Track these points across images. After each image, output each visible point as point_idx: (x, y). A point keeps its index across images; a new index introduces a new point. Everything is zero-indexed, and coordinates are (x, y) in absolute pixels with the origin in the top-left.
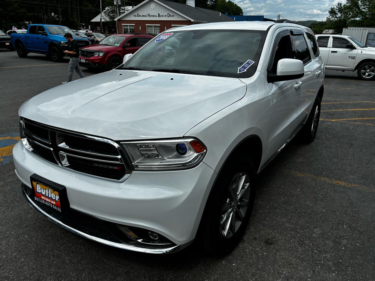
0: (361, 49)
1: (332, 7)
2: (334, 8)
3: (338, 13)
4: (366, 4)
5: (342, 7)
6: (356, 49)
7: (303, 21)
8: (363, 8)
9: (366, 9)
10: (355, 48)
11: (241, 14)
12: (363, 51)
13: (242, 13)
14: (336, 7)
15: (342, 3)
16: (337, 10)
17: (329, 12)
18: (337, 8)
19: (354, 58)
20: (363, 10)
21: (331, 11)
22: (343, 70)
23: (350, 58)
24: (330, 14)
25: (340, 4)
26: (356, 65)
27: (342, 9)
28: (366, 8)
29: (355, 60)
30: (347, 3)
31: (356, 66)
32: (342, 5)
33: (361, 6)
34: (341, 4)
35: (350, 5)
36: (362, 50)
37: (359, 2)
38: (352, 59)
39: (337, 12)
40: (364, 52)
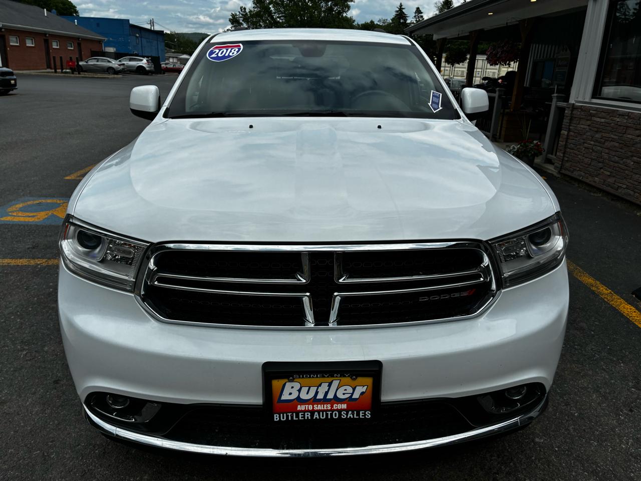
1: (234, 13)
2: (236, 15)
3: (243, 22)
4: (281, 11)
5: (247, 13)
7: (187, 32)
8: (278, 17)
9: (282, 18)
11: (75, 15)
13: (76, 12)
14: (238, 13)
15: (246, 7)
16: (241, 19)
17: (230, 21)
18: (241, 16)
20: (278, 19)
21: (232, 19)
24: (232, 24)
25: (243, 9)
27: (247, 17)
28: (281, 16)
30: (254, 8)
32: (247, 11)
33: (275, 13)
34: (245, 9)
35: (259, 11)
37: (271, 6)
39: (241, 21)
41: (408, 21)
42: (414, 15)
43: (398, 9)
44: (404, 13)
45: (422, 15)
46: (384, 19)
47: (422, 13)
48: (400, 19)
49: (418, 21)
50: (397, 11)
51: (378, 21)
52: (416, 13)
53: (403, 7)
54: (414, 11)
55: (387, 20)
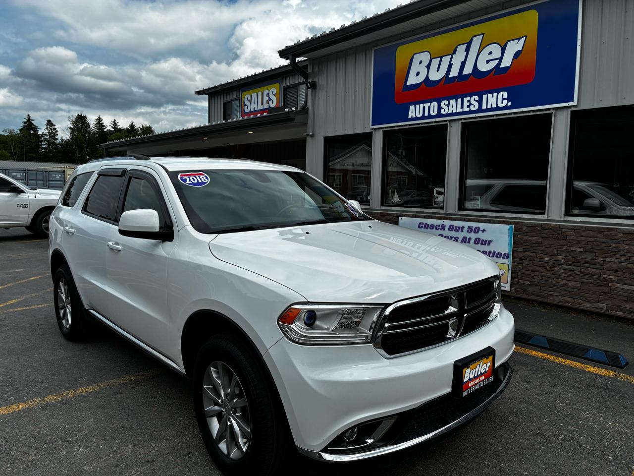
0: (33, 193)
6: (25, 193)
10: (23, 192)
12: (37, 195)
19: (25, 206)
22: (7, 228)
23: (20, 207)
26: (31, 216)
29: (28, 209)
31: (32, 219)
36: (35, 193)
38: (23, 208)
40: (39, 197)
41: (40, 133)
42: (46, 127)
43: (25, 121)
44: (33, 125)
45: (54, 127)
46: (10, 129)
47: (54, 125)
48: (30, 130)
49: (51, 133)
50: (25, 122)
51: (3, 131)
52: (47, 125)
53: (32, 118)
54: (46, 124)
55: (13, 130)
